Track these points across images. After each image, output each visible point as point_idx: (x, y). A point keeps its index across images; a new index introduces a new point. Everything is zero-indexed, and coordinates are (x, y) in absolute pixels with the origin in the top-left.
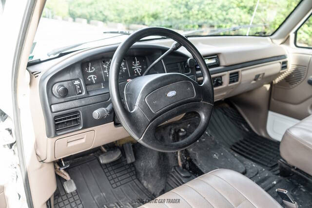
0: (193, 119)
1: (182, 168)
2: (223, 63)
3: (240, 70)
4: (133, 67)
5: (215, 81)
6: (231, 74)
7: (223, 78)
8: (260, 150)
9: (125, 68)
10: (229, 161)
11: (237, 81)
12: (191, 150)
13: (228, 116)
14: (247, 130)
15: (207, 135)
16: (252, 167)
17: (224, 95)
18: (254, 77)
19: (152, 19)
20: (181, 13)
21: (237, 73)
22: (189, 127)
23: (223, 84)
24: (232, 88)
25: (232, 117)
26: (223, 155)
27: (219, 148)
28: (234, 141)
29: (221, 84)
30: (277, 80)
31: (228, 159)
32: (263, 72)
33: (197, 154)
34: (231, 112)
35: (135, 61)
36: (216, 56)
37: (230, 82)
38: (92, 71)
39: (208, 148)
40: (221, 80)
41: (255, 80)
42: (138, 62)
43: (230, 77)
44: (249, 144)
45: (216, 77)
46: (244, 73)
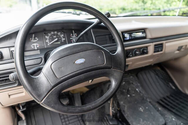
0: (128, 78)
1: (111, 117)
2: (149, 36)
3: (164, 42)
4: (71, 38)
5: (141, 50)
6: (155, 45)
7: (149, 48)
8: (183, 105)
9: (64, 39)
10: (152, 114)
11: (162, 50)
12: (122, 102)
13: (159, 77)
14: (174, 88)
15: (137, 91)
16: (172, 121)
17: (151, 62)
18: (177, 48)
19: (121, 11)
20: (139, 6)
21: (162, 44)
22: (124, 84)
23: (148, 53)
24: (158, 56)
25: (162, 78)
26: (148, 109)
27: (145, 103)
28: (162, 96)
29: (147, 53)
31: (151, 112)
32: (186, 44)
33: (126, 106)
34: (162, 73)
35: (73, 34)
36: (143, 30)
37: (155, 52)
38: (35, 41)
39: (136, 103)
40: (147, 50)
41: (178, 50)
42: (76, 34)
43: (155, 48)
44: (174, 99)
45: (143, 47)
46: (167, 44)
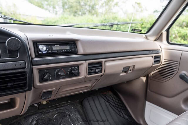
2: (81, 50)
3: (103, 60)
5: (69, 70)
7: (80, 67)
11: (100, 72)
21: (101, 63)
23: (80, 75)
30: (152, 74)
32: (133, 65)
36: (73, 43)
37: (89, 73)
40: (78, 70)
43: (88, 68)
45: (71, 66)
46: (108, 64)
